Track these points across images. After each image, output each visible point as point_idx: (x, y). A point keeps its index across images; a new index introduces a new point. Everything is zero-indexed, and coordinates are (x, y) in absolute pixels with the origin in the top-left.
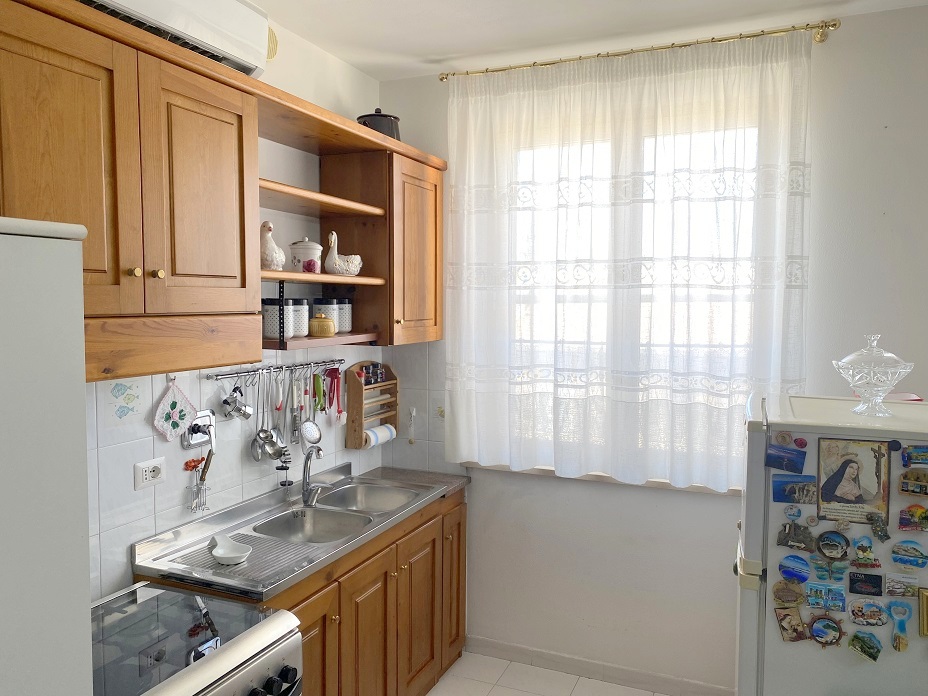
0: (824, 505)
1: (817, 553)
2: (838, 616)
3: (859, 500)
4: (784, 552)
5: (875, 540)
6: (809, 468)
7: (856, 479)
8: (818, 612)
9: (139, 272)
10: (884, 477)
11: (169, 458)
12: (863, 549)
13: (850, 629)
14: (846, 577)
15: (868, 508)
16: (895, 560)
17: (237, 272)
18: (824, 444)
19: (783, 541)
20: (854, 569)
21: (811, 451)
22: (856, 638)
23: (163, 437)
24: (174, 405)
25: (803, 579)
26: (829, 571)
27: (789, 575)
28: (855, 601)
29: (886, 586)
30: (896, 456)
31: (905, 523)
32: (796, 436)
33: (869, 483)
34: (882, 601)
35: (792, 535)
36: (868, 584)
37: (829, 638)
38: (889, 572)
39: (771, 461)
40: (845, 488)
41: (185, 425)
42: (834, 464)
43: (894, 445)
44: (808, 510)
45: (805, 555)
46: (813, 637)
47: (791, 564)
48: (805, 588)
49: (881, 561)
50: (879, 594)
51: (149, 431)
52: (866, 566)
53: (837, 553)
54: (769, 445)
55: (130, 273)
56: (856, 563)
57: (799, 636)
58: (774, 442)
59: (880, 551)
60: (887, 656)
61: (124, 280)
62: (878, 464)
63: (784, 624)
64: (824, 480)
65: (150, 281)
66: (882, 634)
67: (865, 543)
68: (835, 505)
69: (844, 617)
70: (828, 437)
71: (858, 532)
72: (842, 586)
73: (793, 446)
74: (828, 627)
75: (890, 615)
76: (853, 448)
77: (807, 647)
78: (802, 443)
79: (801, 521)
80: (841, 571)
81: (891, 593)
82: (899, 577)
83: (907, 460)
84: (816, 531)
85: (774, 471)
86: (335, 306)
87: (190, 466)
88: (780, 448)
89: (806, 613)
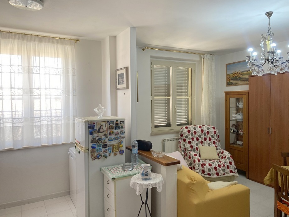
0: (98, 134)
1: (97, 143)
2: (101, 153)
4: (92, 144)
5: (106, 138)
6: (95, 128)
7: (103, 128)
8: (98, 153)
10: (107, 127)
12: (104, 140)
13: (103, 155)
14: (102, 146)
16: (109, 141)
18: (98, 123)
19: (92, 142)
20: (103, 144)
21: (95, 125)
22: (104, 156)
25: (95, 148)
26: (99, 145)
27: (93, 148)
28: (103, 149)
29: (108, 145)
30: (108, 123)
31: (110, 134)
32: (93, 122)
33: (105, 128)
35: (93, 140)
36: (105, 146)
37: (100, 157)
39: (89, 128)
40: (101, 130)
42: (99, 126)
44: (95, 135)
45: (95, 144)
46: (97, 158)
47: (93, 146)
48: (96, 150)
49: (107, 141)
50: (107, 147)
52: (105, 143)
53: (100, 142)
54: (88, 125)
57: (95, 159)
58: (89, 124)
60: (108, 157)
62: (106, 125)
63: (93, 157)
64: (98, 129)
66: (107, 154)
67: (104, 139)
70: (98, 122)
71: (103, 137)
73: (93, 124)
74: (99, 155)
75: (108, 150)
77: (97, 160)
79: (94, 138)
82: (109, 143)
83: (110, 124)
84: (97, 139)
85: (90, 129)
88: (91, 125)
89: (96, 154)
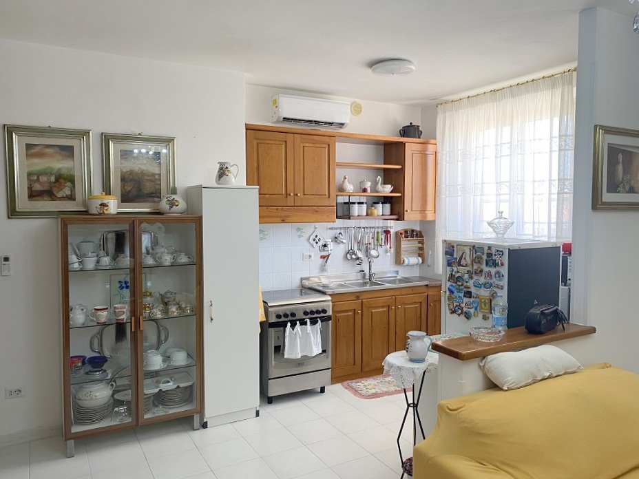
1: (456, 284)
2: (461, 305)
3: (466, 266)
4: (450, 283)
5: (470, 279)
6: (455, 256)
7: (465, 259)
8: (457, 304)
9: (292, 194)
11: (316, 253)
12: (467, 282)
13: (465, 310)
14: (463, 292)
15: (468, 268)
16: (474, 286)
17: (327, 194)
18: (458, 247)
19: (449, 280)
20: (465, 289)
21: (455, 249)
22: (466, 313)
23: (312, 246)
24: (316, 236)
25: (454, 293)
26: (459, 290)
28: (466, 300)
29: (472, 295)
30: (474, 250)
31: (476, 273)
32: (452, 244)
34: (472, 300)
35: (451, 278)
36: (468, 294)
37: (460, 313)
38: (473, 290)
39: (447, 253)
40: (463, 262)
41: (321, 243)
42: (460, 254)
43: (474, 247)
44: (455, 269)
45: (454, 284)
46: (456, 312)
47: (451, 288)
48: (454, 296)
49: (471, 286)
50: (471, 297)
51: (308, 244)
52: (467, 288)
53: (460, 284)
54: (446, 248)
55: (290, 195)
56: (465, 287)
57: (453, 312)
58: (447, 246)
59: (471, 283)
60: (473, 319)
61: (288, 197)
62: (470, 253)
64: (458, 259)
65: (296, 197)
66: (472, 311)
67: (467, 280)
68: (461, 267)
69: (463, 305)
70: (459, 244)
71: (465, 276)
72: (462, 295)
73: (451, 248)
74: (459, 309)
75: (473, 305)
76: (465, 248)
77: (455, 316)
78: (453, 247)
79: (453, 273)
80: (462, 290)
81: (473, 297)
82: (475, 292)
83: (476, 252)
84: (456, 276)
85: (447, 256)
86: (381, 205)
87: (323, 257)
88: (449, 248)
89: (454, 304)
